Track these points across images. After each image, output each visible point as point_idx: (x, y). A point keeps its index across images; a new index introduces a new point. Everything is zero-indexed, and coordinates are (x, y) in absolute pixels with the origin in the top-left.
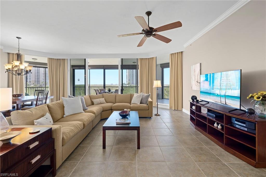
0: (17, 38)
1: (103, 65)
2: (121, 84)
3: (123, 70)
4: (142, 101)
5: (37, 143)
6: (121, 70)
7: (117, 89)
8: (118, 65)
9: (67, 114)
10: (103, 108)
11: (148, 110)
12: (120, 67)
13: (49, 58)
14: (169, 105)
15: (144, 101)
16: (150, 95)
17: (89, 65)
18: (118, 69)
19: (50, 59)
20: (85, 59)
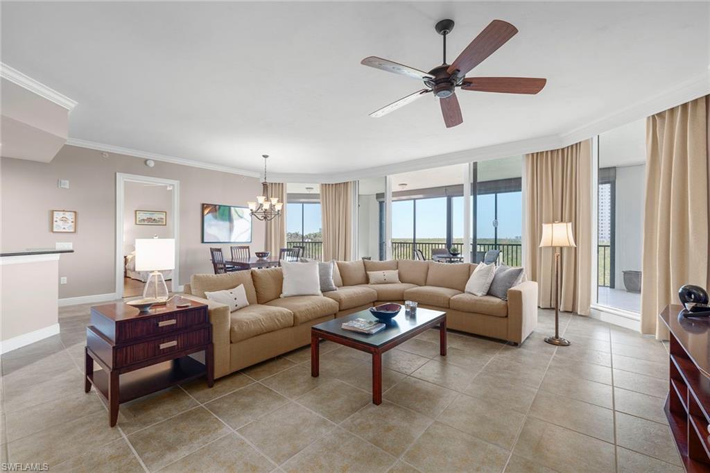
0: (264, 156)
1: (446, 187)
2: (471, 236)
3: (478, 197)
4: (494, 288)
5: (173, 322)
6: (472, 197)
7: (482, 250)
8: (463, 185)
9: (286, 292)
10: (378, 294)
11: (507, 317)
12: (467, 189)
13: (322, 184)
14: (639, 316)
15: (498, 289)
16: (521, 270)
17: (393, 193)
18: (463, 195)
19: (325, 186)
20: (386, 177)
